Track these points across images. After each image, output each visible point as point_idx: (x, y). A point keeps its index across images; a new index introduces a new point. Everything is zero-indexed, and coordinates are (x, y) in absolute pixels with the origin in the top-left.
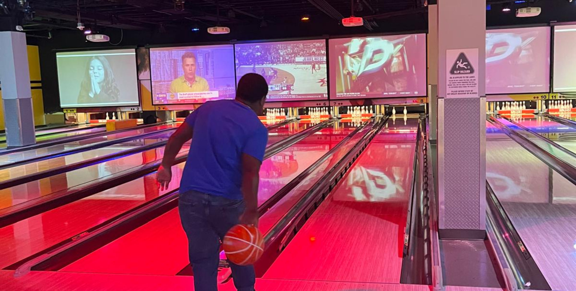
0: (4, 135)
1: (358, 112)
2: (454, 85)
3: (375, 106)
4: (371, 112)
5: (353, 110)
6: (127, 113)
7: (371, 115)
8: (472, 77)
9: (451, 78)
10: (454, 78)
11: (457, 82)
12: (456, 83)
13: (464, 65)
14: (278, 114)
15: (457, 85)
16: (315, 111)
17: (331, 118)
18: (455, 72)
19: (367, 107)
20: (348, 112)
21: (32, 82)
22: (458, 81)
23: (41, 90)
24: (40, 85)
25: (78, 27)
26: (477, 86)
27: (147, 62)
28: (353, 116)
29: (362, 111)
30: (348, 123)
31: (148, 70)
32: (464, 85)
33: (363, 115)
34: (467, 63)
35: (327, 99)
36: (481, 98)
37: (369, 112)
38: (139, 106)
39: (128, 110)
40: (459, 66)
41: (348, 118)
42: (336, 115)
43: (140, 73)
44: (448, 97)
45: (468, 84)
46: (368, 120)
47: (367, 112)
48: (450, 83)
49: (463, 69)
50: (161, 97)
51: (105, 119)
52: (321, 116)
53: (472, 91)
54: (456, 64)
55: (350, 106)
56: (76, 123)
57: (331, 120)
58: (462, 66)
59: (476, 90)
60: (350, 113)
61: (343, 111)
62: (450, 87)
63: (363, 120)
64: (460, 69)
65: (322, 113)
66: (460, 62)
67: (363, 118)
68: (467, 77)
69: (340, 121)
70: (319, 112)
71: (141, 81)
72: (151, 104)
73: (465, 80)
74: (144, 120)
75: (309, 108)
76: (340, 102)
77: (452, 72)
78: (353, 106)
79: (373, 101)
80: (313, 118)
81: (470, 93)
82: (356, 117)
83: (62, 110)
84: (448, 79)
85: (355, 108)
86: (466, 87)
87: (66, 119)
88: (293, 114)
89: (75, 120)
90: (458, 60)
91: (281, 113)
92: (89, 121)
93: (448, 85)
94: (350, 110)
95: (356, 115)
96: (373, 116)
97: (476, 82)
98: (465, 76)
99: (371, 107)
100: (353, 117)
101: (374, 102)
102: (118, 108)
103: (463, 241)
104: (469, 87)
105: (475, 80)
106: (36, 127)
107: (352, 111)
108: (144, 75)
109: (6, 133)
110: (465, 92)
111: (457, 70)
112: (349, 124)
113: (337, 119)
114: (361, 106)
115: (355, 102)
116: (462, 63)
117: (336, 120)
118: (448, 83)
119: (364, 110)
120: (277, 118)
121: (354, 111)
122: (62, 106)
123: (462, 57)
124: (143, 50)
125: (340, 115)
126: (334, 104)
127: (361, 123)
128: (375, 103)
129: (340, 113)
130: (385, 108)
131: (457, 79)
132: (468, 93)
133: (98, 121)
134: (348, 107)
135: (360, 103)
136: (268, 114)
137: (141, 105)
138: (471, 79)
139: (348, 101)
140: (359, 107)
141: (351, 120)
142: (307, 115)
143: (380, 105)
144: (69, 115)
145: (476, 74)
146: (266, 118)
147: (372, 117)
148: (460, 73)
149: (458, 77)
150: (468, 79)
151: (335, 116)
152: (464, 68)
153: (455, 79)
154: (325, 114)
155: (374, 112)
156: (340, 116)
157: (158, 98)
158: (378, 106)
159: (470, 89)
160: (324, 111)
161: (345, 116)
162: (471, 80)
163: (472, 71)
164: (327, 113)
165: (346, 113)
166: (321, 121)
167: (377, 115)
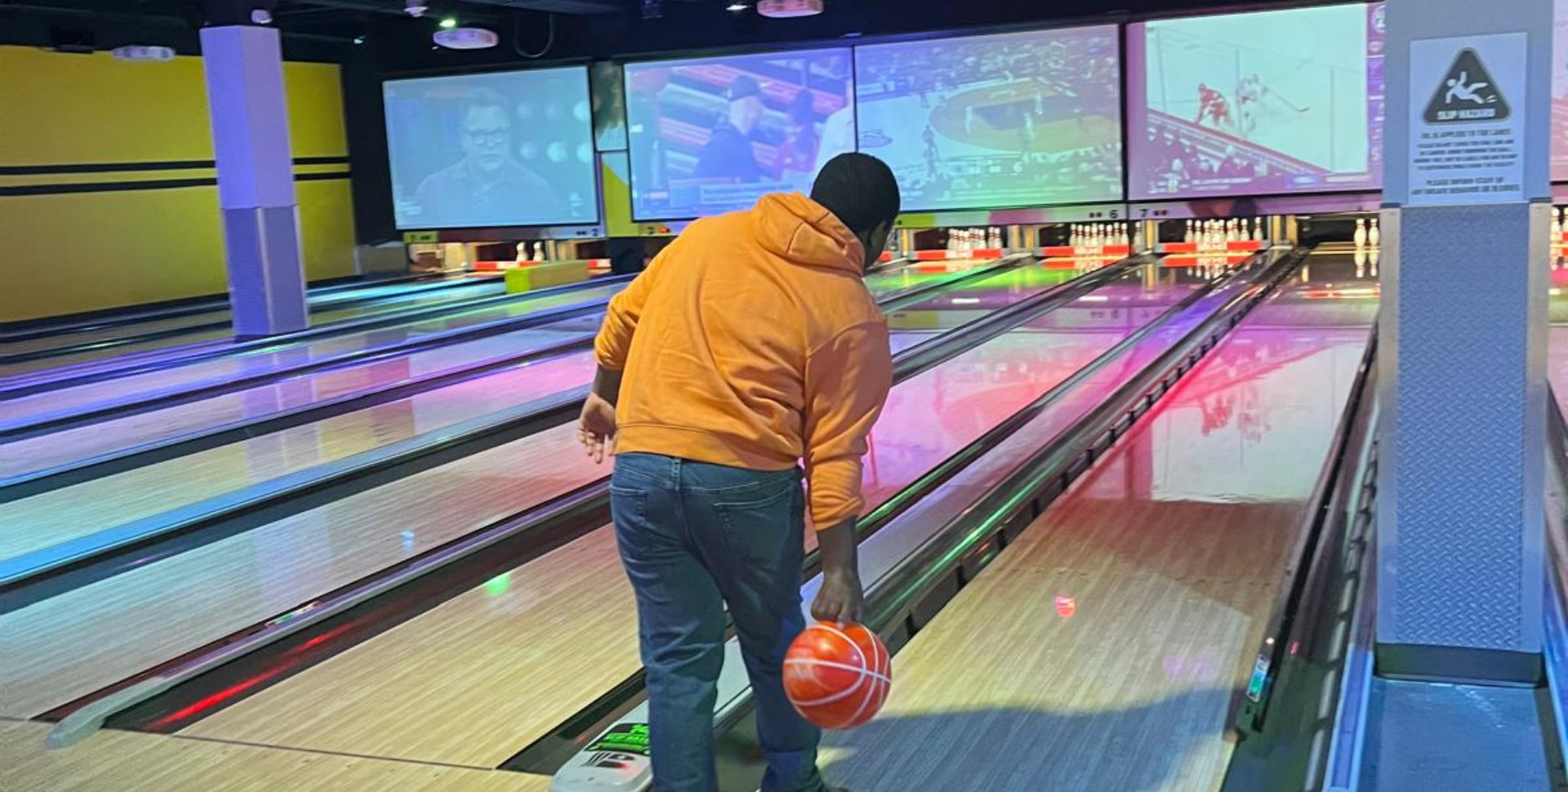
0: (228, 308)
1: (1218, 237)
2: (1437, 160)
3: (1269, 218)
4: (1258, 234)
5: (1203, 230)
6: (572, 245)
7: (1255, 245)
8: (1501, 132)
9: (1426, 136)
10: (1435, 135)
11: (1446, 149)
12: (1443, 152)
13: (1476, 92)
14: (982, 245)
15: (1449, 159)
16: (1087, 234)
17: (1132, 255)
18: (1442, 115)
19: (1244, 222)
20: (1189, 237)
21: (298, 161)
22: (1451, 148)
23: (347, 182)
24: (343, 168)
25: (407, 10)
26: (1519, 161)
27: (617, 104)
28: (1200, 248)
29: (1230, 233)
30: (1185, 268)
31: (621, 124)
32: (1470, 159)
33: (1232, 246)
34: (1483, 85)
35: (1120, 198)
36: (1534, 205)
37: (1251, 237)
38: (598, 224)
39: (571, 235)
40: (1454, 97)
41: (1189, 255)
42: (1150, 246)
43: (601, 132)
44: (1415, 202)
45: (1486, 158)
46: (1248, 258)
47: (1245, 236)
48: (1423, 153)
49: (1470, 105)
50: (656, 200)
51: (514, 259)
52: (1107, 250)
53: (1500, 180)
54: (1444, 88)
55: (1194, 220)
56: (438, 270)
57: (1134, 261)
58: (1465, 94)
59: (1514, 176)
60: (1193, 239)
61: (1172, 232)
62: (1421, 168)
63: (1230, 259)
64: (1458, 104)
65: (1109, 241)
66: (1458, 79)
67: (1231, 254)
68: (1485, 133)
69: (1162, 262)
70: (1102, 236)
71: (604, 156)
72: (629, 219)
73: (1475, 143)
74: (612, 262)
75: (1073, 227)
76: (1161, 207)
77: (1430, 116)
78: (1203, 220)
79: (1261, 204)
80: (1084, 256)
81: (1495, 189)
82: (1210, 252)
83: (399, 235)
84: (1415, 138)
85: (1207, 224)
86: (1478, 166)
87: (411, 262)
88: (1022, 244)
89: (439, 263)
90: (1454, 74)
91: (990, 242)
92: (474, 264)
93: (1417, 161)
94: (1194, 229)
95: (1211, 244)
96: (1262, 248)
97: (1518, 148)
98: (1476, 130)
99: (1258, 220)
100: (1203, 252)
101: (1264, 207)
102: (545, 229)
103: (1458, 687)
104: (1489, 165)
105: (1510, 142)
106: (311, 285)
107: (1198, 233)
108: (611, 138)
109: (232, 301)
110: (1474, 185)
111: (1449, 108)
112: (1190, 272)
113: (1153, 258)
114: (1226, 219)
115: (1206, 207)
116: (1466, 85)
117: (1147, 259)
118: (1414, 153)
119: (1236, 231)
120: (977, 254)
121: (1206, 234)
122: (401, 223)
123: (1468, 65)
124: (608, 69)
125: (1164, 245)
126: (1142, 213)
127: (1226, 268)
128: (1268, 211)
129: (1161, 240)
130: (1300, 224)
131: (1449, 139)
132: (1486, 189)
133: (495, 266)
134: (1189, 223)
135: (1219, 209)
136: (952, 243)
137: (602, 222)
138: (1499, 137)
139: (1183, 206)
140: (1222, 222)
141: (1194, 260)
142: (1066, 247)
143: (1283, 216)
144: (418, 249)
145: (1515, 123)
146: (943, 255)
147: (1259, 252)
148: (1457, 119)
149: (1450, 134)
150: (1484, 138)
151: (1147, 249)
152: (1472, 101)
153: (1439, 140)
154: (1120, 241)
155: (1265, 237)
156: (1162, 248)
157: (648, 202)
158: (1277, 219)
159: (1496, 172)
160: (1117, 234)
161: (1179, 247)
162: (1499, 142)
163: (1502, 111)
164: (1125, 239)
165: (1182, 240)
166: (1105, 261)
167: (1273, 245)
